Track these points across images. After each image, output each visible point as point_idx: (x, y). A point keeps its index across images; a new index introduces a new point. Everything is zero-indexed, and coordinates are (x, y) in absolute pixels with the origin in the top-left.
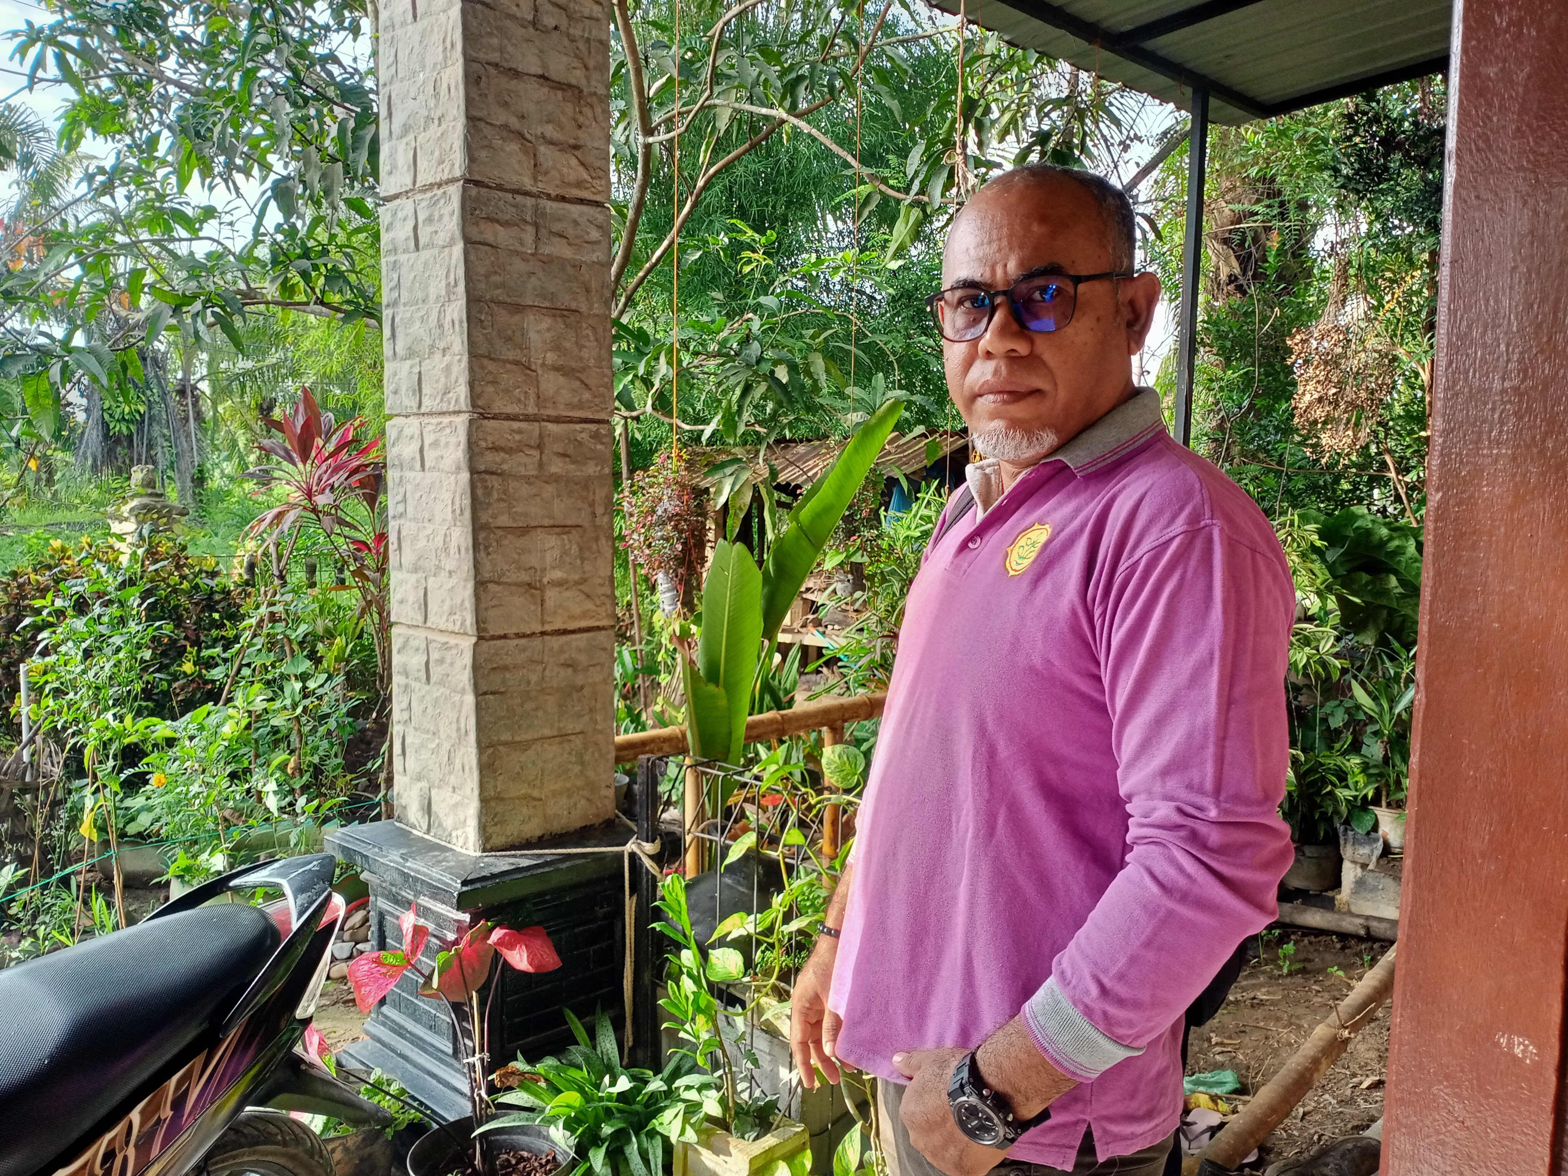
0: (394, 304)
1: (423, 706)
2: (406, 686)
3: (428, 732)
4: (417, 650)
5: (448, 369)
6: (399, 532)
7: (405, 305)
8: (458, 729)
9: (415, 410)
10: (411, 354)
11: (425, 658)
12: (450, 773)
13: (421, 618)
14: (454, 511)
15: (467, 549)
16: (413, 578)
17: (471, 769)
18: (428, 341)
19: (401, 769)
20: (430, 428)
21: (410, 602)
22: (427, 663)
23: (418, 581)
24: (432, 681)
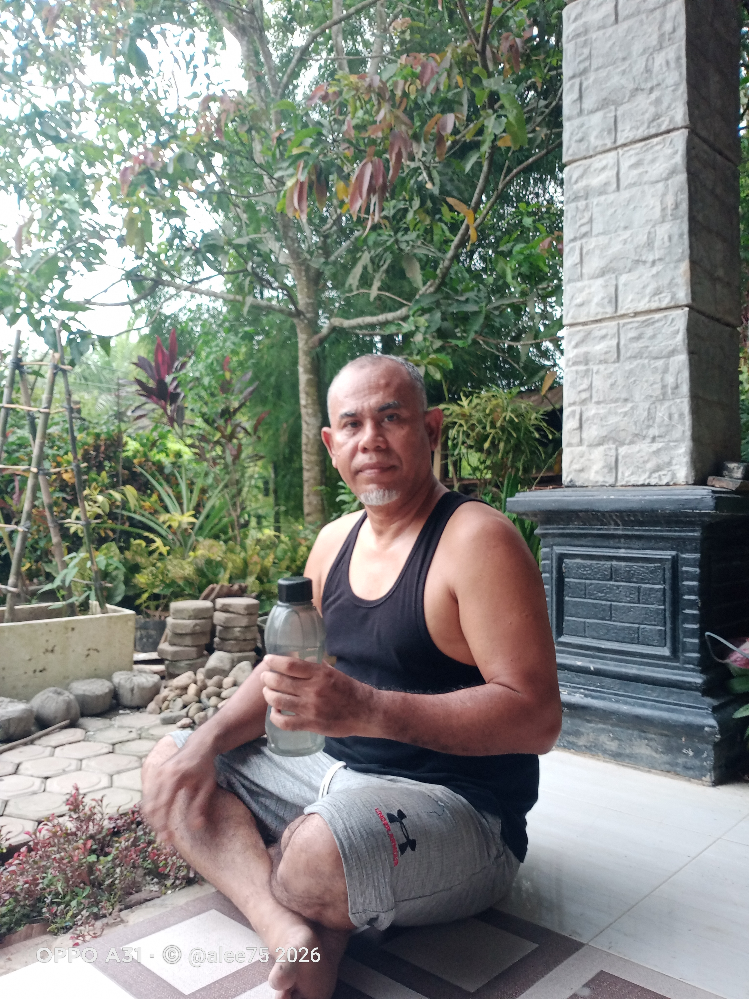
0: (585, 72)
1: (610, 382)
2: (587, 371)
3: (616, 401)
4: (604, 337)
5: (658, 102)
6: (581, 249)
7: (597, 69)
8: (664, 387)
9: (609, 145)
10: (604, 104)
11: (614, 342)
12: (649, 427)
13: (610, 310)
14: (663, 210)
15: (681, 235)
16: (600, 281)
17: (681, 415)
18: (632, 86)
19: (576, 440)
20: (632, 152)
21: (596, 300)
22: (618, 345)
23: (606, 281)
24: (622, 358)
